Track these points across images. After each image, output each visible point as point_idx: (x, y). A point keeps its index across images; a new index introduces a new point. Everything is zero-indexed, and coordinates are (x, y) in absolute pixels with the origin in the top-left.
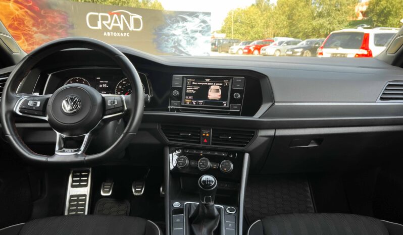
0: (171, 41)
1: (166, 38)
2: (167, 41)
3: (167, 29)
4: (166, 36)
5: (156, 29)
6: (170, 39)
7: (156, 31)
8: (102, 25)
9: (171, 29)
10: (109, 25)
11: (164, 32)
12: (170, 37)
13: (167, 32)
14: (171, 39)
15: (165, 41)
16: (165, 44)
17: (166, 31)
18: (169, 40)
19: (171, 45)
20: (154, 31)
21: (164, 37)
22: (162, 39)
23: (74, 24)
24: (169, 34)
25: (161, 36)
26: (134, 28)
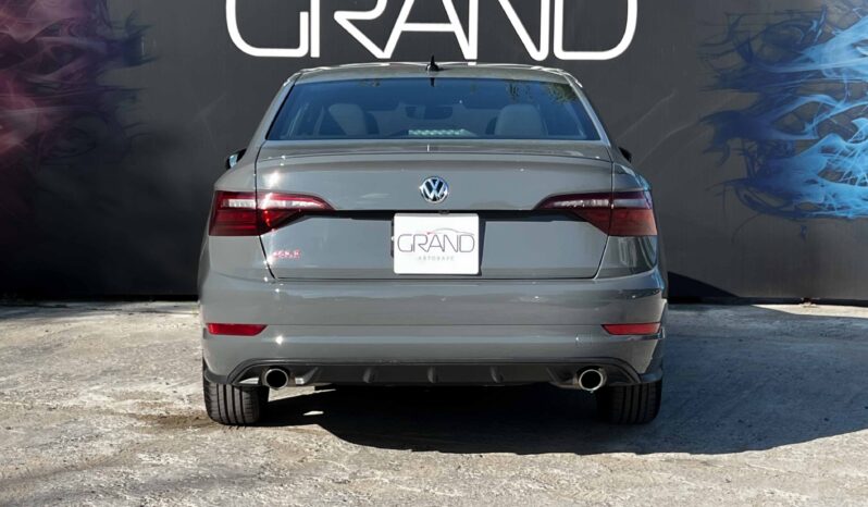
1: (841, 107)
3: (848, 37)
4: (837, 92)
5: (756, 46)
7: (749, 56)
11: (823, 66)
15: (825, 129)
16: (827, 150)
18: (863, 123)
20: (734, 61)
21: (821, 98)
22: (804, 117)
23: (143, 38)
24: (863, 75)
25: (789, 95)
26: (566, 48)
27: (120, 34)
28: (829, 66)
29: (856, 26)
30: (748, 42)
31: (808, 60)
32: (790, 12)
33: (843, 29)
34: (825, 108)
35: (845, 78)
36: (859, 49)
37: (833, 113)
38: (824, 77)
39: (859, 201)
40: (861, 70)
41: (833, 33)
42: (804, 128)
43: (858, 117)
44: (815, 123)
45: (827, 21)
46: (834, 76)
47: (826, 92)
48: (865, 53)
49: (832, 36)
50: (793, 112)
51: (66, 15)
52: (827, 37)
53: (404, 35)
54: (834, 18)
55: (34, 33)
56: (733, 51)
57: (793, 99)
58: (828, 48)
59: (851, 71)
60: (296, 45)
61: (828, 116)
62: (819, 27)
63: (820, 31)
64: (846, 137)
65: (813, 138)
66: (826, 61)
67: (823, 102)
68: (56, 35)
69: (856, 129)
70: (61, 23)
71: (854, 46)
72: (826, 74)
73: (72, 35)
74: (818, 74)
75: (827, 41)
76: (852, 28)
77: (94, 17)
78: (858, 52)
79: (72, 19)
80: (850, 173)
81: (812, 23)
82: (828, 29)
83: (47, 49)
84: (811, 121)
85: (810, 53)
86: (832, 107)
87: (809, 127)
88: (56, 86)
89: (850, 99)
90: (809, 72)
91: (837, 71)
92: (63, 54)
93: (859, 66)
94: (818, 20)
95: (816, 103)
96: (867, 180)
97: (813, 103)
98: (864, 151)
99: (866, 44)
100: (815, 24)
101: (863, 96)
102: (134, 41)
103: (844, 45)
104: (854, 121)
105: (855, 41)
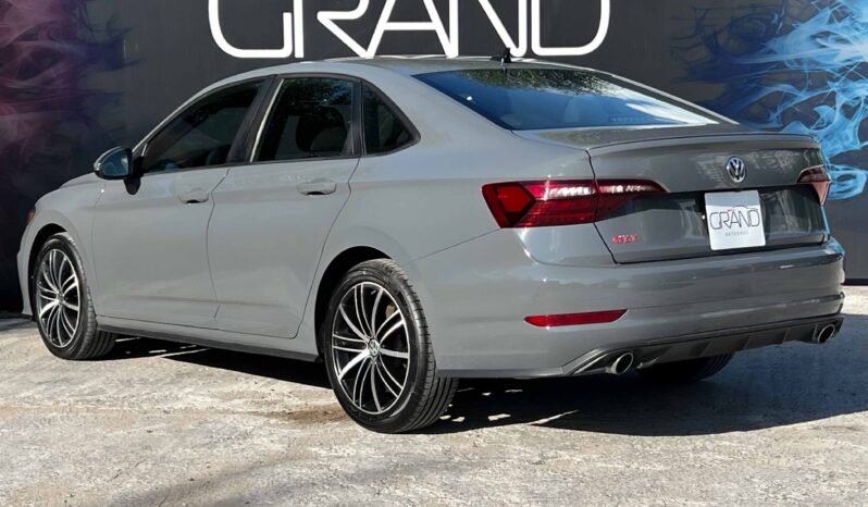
0: (838, 117)
1: (803, 96)
2: (810, 118)
3: (807, 28)
4: (798, 81)
5: (722, 39)
6: (831, 100)
7: (714, 48)
9: (837, 27)
10: (362, 30)
11: (785, 58)
12: (834, 87)
13: (809, 51)
14: (841, 100)
15: (788, 117)
17: (797, 46)
18: (824, 111)
19: (839, 148)
20: (702, 53)
21: (784, 88)
22: (769, 105)
23: (125, 41)
24: (824, 65)
25: (754, 85)
26: (543, 44)
27: (101, 37)
28: (791, 57)
29: (816, 17)
30: (715, 34)
31: (771, 52)
32: (753, 6)
33: (804, 22)
34: (788, 97)
35: (806, 69)
36: (818, 40)
37: (797, 101)
38: (786, 67)
40: (821, 61)
41: (794, 25)
42: (769, 116)
43: (819, 105)
44: (780, 111)
45: (787, 14)
46: (795, 67)
47: (784, 82)
48: (823, 43)
49: (793, 29)
50: (759, 101)
51: (46, 19)
52: (788, 30)
53: (387, 34)
54: (795, 11)
55: (12, 38)
56: (700, 44)
57: (758, 89)
58: (790, 40)
59: (812, 62)
60: (280, 45)
61: (790, 105)
62: (779, 22)
63: (781, 24)
64: (808, 125)
65: (778, 126)
66: (788, 53)
67: (786, 91)
68: (36, 40)
69: (818, 116)
70: (40, 27)
71: (814, 37)
72: (787, 65)
73: (51, 39)
74: (781, 64)
75: (788, 33)
76: (813, 20)
77: (73, 20)
78: (817, 43)
79: (51, 23)
81: (773, 17)
82: (788, 21)
83: (25, 54)
84: (775, 110)
85: (772, 45)
86: (796, 96)
87: (773, 116)
88: (36, 91)
89: (811, 88)
90: (772, 63)
91: (799, 61)
92: (42, 59)
93: (819, 56)
94: (779, 13)
95: (780, 93)
96: (830, 165)
97: (778, 92)
98: (826, 137)
99: (826, 34)
100: (776, 17)
101: (824, 85)
102: (115, 44)
103: (804, 36)
104: (816, 109)
105: (814, 32)
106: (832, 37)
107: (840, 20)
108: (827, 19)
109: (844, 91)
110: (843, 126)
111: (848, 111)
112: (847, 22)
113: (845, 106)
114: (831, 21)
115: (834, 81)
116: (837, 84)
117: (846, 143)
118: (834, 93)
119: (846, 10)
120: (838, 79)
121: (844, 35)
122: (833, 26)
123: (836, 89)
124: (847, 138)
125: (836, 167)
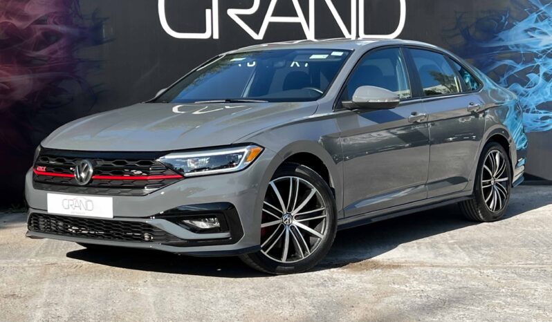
0: (541, 80)
1: (520, 67)
2: (524, 82)
3: (522, 25)
4: (517, 58)
5: (471, 31)
6: (536, 70)
7: (468, 37)
8: (225, 21)
9: (540, 25)
10: (255, 22)
11: (509, 43)
12: (538, 62)
13: (523, 40)
14: (543, 70)
15: (511, 80)
17: (516, 36)
18: (533, 76)
19: (542, 100)
20: (460, 40)
21: (508, 62)
22: (499, 73)
23: (104, 26)
24: (533, 48)
25: (491, 60)
26: (366, 32)
27: (88, 23)
28: (513, 43)
29: (528, 19)
30: (468, 28)
31: (501, 40)
32: (490, 11)
33: (520, 21)
34: (511, 68)
35: (522, 50)
36: (529, 33)
37: (515, 71)
38: (510, 49)
39: (531, 122)
40: (531, 46)
41: (514, 23)
42: (500, 80)
43: (530, 73)
44: (506, 77)
45: (510, 16)
46: (515, 49)
47: (511, 58)
48: (532, 35)
49: (514, 25)
50: (494, 71)
51: (52, 10)
52: (511, 26)
54: (515, 15)
55: (29, 23)
56: (458, 34)
57: (493, 63)
58: (512, 32)
59: (525, 46)
60: (204, 31)
61: (513, 73)
62: (506, 21)
63: (507, 23)
64: (523, 85)
66: (511, 40)
67: (510, 64)
68: (46, 24)
69: (529, 80)
70: (48, 16)
71: (526, 31)
72: (510, 47)
73: (56, 24)
74: (506, 48)
75: (510, 28)
76: (525, 20)
77: (70, 11)
78: (528, 35)
79: (55, 13)
80: (526, 106)
81: (502, 18)
82: (511, 21)
83: (39, 33)
84: (503, 76)
85: (501, 35)
86: (515, 67)
87: (503, 80)
88: (45, 59)
89: (525, 63)
90: (501, 47)
91: (517, 46)
92: (48, 38)
93: (529, 43)
94: (505, 16)
95: (506, 65)
96: (536, 110)
97: (505, 65)
98: (533, 93)
99: (533, 29)
100: (504, 18)
101: (532, 61)
102: (97, 28)
103: (520, 31)
104: (527, 75)
105: (527, 28)
106: (537, 31)
107: (542, 20)
108: (534, 20)
109: (544, 64)
110: (543, 86)
111: (547, 77)
112: (546, 22)
113: (545, 74)
114: (536, 21)
115: (538, 58)
116: (540, 60)
117: (545, 97)
118: (538, 66)
119: (546, 15)
120: (541, 57)
121: (545, 30)
122: (538, 24)
123: (540, 64)
124: (547, 93)
125: (540, 111)
